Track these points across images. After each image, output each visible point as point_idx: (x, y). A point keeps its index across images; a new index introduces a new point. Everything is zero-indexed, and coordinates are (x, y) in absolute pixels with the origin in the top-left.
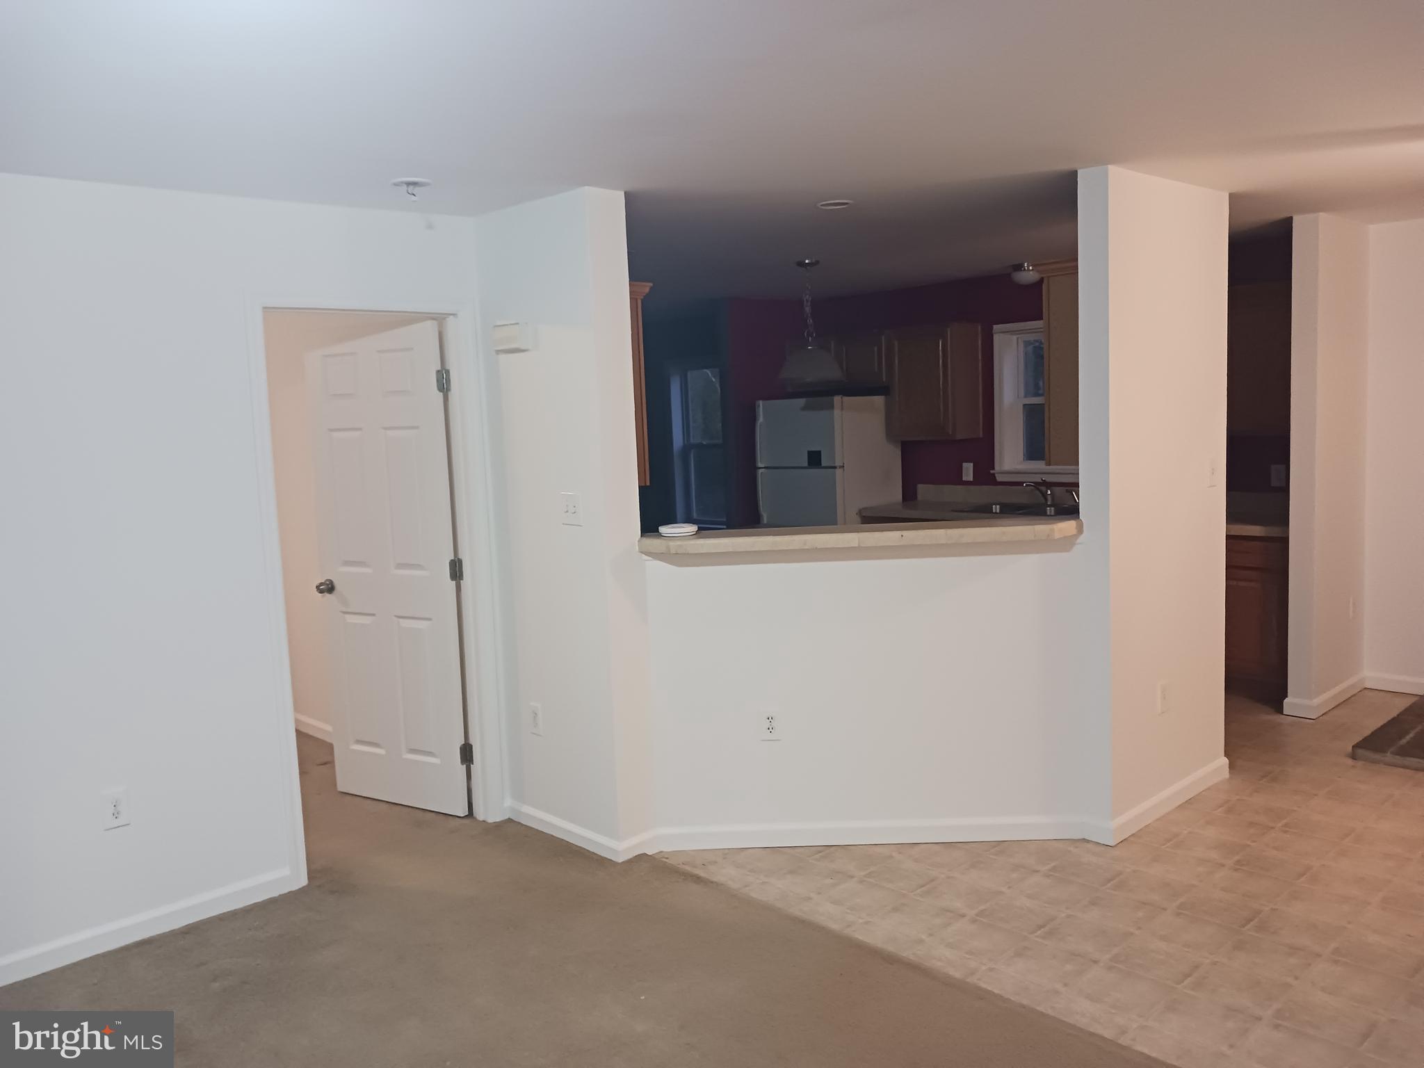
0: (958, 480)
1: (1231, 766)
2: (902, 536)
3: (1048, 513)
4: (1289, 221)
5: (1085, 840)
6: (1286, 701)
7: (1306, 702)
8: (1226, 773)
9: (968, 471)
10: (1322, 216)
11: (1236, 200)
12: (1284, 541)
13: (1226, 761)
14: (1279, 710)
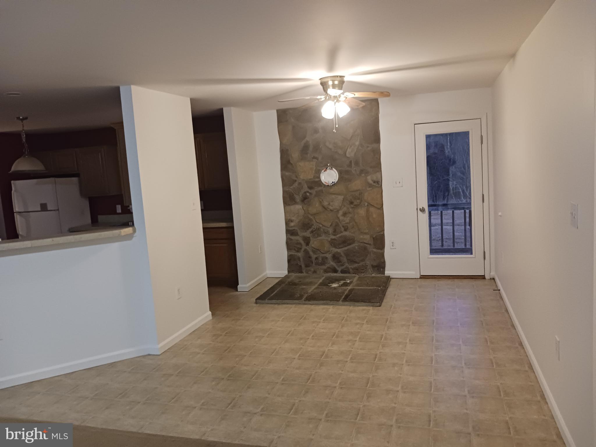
0: (115, 213)
1: (212, 315)
2: (53, 240)
3: (130, 224)
4: (222, 110)
5: (149, 355)
6: (238, 286)
7: (244, 286)
8: (211, 317)
9: (119, 209)
10: (232, 108)
11: (194, 102)
12: (232, 228)
13: (210, 313)
14: (236, 290)
